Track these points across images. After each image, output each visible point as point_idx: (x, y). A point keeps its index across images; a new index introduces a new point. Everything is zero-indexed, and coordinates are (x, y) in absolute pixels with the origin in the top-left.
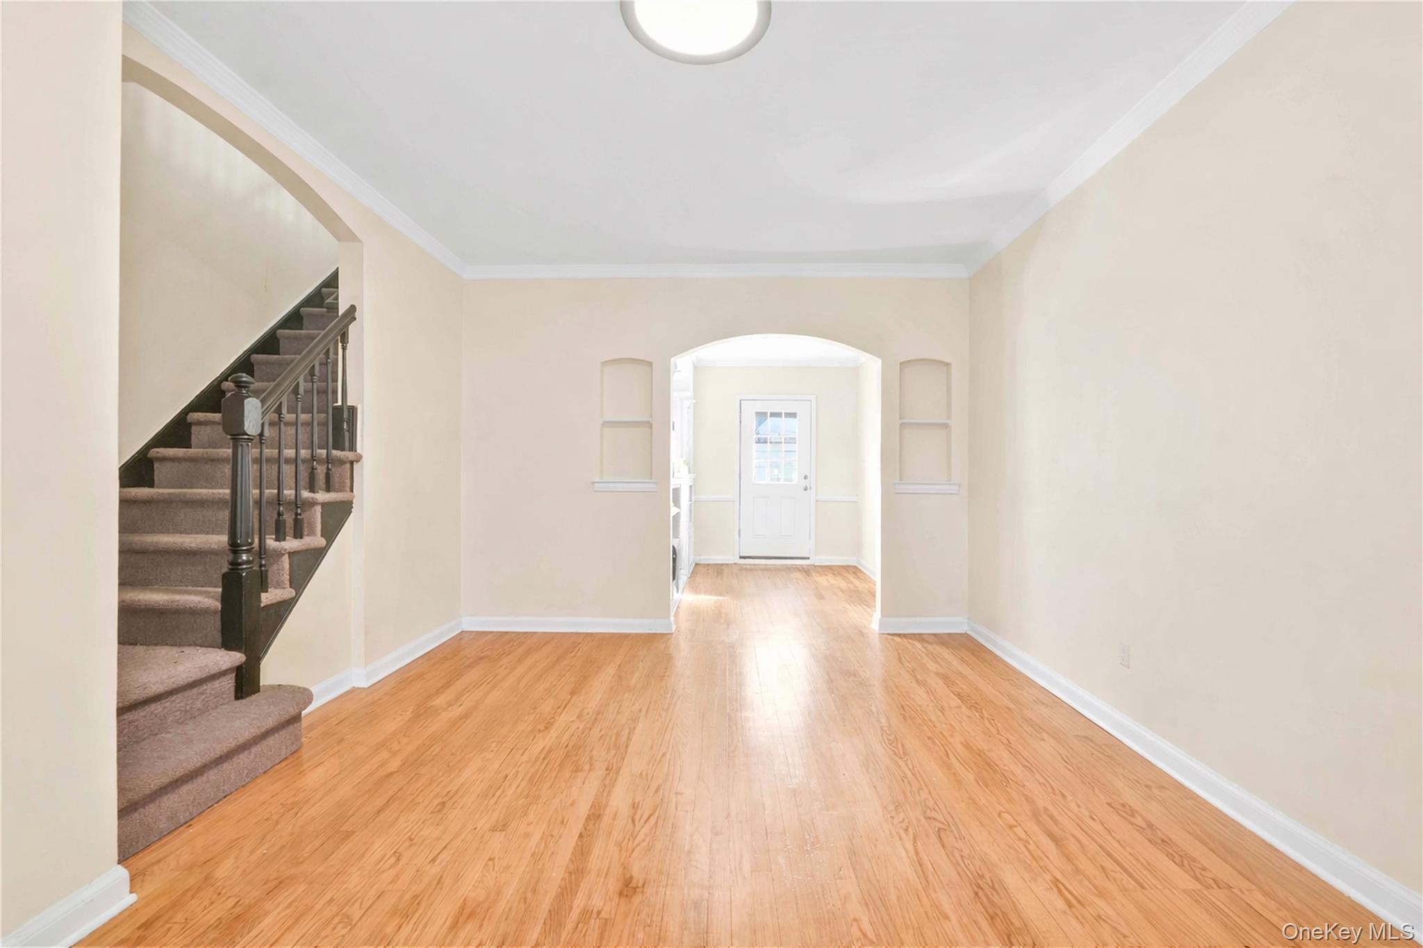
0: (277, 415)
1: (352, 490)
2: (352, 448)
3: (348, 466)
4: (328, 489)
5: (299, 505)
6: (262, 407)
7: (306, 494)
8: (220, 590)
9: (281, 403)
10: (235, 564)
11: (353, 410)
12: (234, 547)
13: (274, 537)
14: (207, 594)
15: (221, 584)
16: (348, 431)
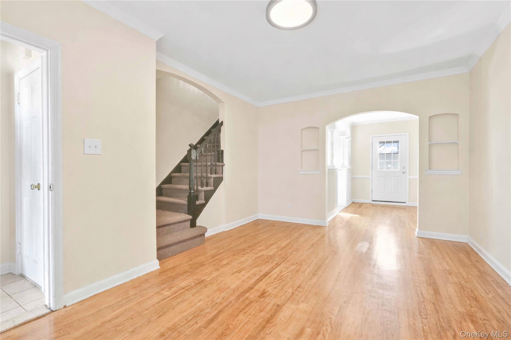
0: (201, 154)
1: (222, 174)
2: (222, 162)
3: (221, 167)
4: (215, 174)
5: (207, 178)
6: (196, 152)
7: (209, 175)
8: (187, 199)
9: (202, 150)
10: (190, 193)
11: (222, 151)
12: (190, 188)
13: (200, 186)
14: (185, 200)
15: (187, 198)
16: (221, 157)
